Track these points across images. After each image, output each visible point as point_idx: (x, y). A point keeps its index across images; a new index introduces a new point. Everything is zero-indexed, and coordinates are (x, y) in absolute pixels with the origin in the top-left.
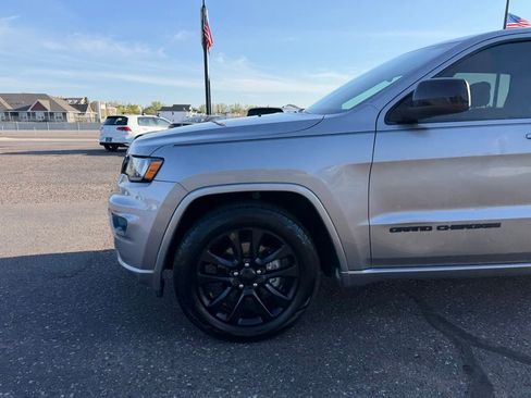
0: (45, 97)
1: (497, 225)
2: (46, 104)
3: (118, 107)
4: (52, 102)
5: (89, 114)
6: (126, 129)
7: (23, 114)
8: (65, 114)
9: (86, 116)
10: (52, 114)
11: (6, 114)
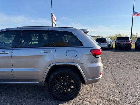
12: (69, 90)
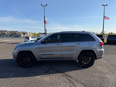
0: (17, 32)
1: (53, 54)
2: (17, 33)
3: (32, 33)
4: (19, 33)
5: (26, 35)
6: (29, 39)
7: (13, 35)
8: (21, 35)
9: (25, 35)
10: (18, 35)
11: (10, 35)
12: (87, 63)
